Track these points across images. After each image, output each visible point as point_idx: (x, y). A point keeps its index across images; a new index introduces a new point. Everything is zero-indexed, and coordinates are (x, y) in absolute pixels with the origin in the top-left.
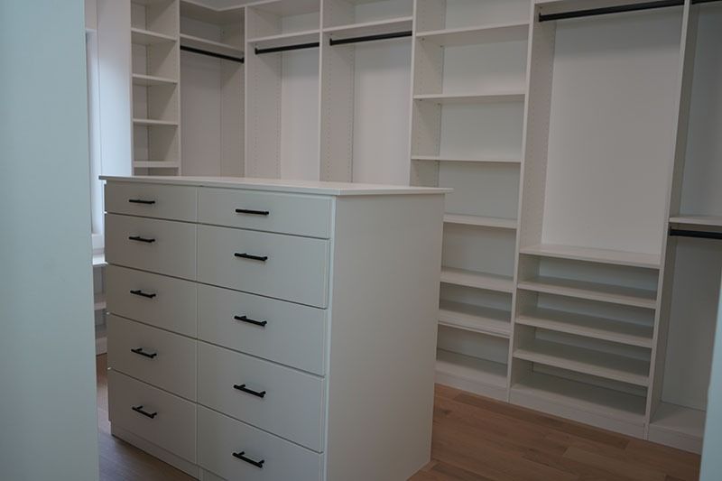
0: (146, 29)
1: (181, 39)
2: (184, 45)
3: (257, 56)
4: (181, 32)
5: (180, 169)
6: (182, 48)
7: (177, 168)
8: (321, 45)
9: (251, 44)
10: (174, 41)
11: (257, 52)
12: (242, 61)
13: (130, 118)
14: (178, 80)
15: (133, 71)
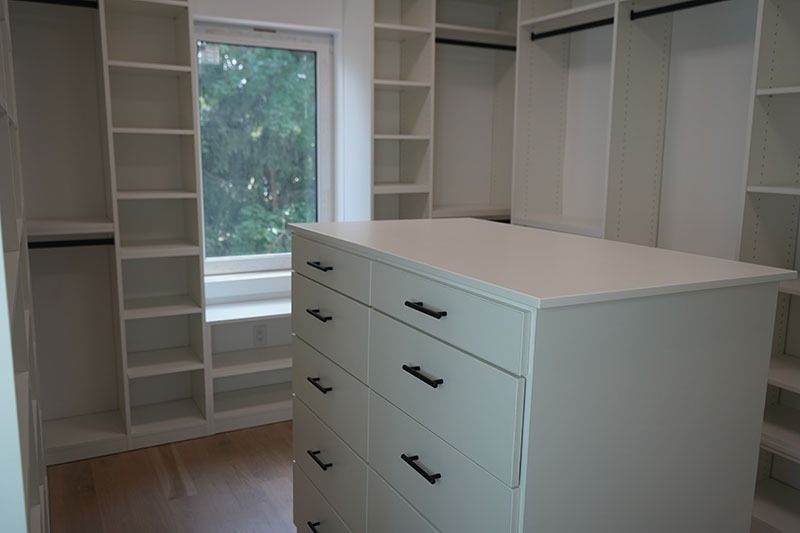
0: (402, 23)
1: (437, 29)
2: (441, 36)
3: (534, 43)
4: (438, 21)
5: (431, 194)
6: (438, 40)
7: (428, 193)
8: (616, 20)
9: (525, 27)
10: (429, 34)
11: (534, 37)
12: (514, 49)
13: (370, 134)
14: (431, 83)
15: (376, 76)
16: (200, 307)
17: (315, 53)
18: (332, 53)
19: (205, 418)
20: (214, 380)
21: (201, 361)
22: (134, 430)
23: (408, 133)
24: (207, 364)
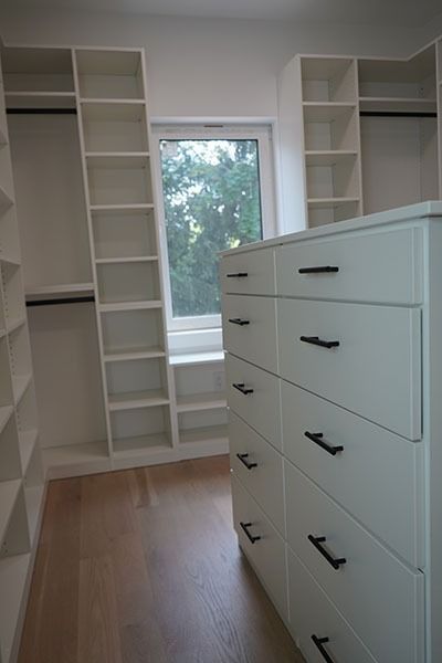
1: (361, 103)
2: (364, 110)
6: (362, 114)
12: (435, 115)
13: (303, 199)
14: (357, 150)
15: (307, 149)
16: (164, 351)
17: (257, 140)
18: (271, 139)
19: (172, 446)
20: (179, 414)
21: (167, 398)
22: (114, 455)
23: (341, 196)
24: (172, 401)
